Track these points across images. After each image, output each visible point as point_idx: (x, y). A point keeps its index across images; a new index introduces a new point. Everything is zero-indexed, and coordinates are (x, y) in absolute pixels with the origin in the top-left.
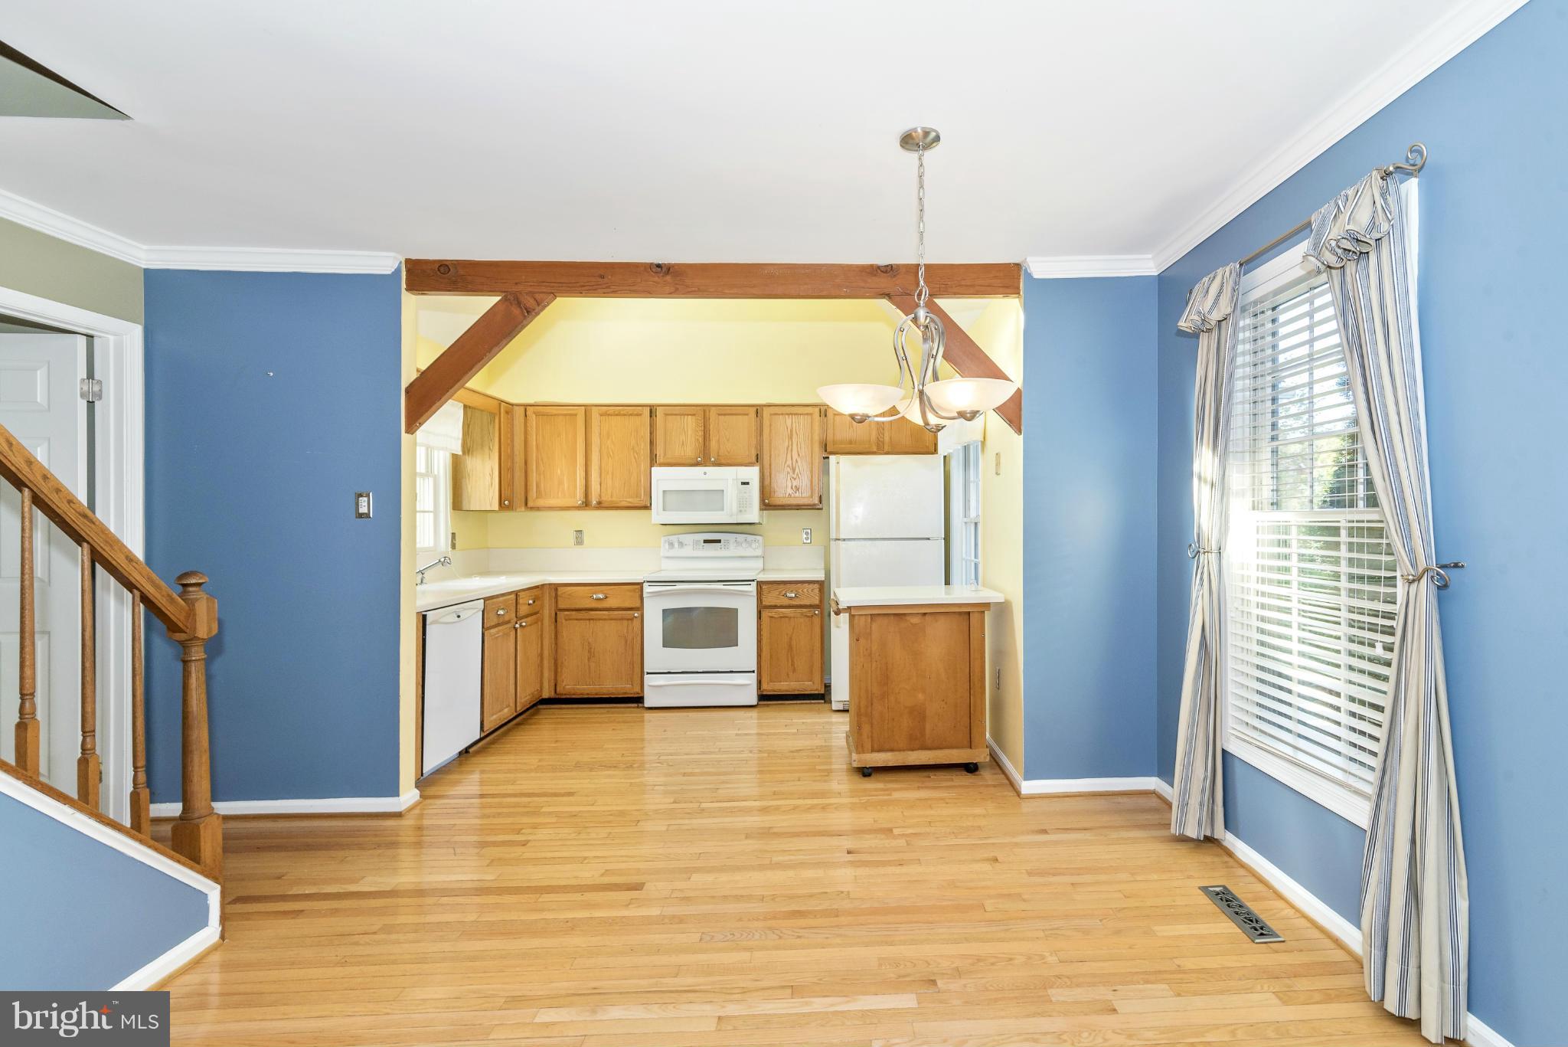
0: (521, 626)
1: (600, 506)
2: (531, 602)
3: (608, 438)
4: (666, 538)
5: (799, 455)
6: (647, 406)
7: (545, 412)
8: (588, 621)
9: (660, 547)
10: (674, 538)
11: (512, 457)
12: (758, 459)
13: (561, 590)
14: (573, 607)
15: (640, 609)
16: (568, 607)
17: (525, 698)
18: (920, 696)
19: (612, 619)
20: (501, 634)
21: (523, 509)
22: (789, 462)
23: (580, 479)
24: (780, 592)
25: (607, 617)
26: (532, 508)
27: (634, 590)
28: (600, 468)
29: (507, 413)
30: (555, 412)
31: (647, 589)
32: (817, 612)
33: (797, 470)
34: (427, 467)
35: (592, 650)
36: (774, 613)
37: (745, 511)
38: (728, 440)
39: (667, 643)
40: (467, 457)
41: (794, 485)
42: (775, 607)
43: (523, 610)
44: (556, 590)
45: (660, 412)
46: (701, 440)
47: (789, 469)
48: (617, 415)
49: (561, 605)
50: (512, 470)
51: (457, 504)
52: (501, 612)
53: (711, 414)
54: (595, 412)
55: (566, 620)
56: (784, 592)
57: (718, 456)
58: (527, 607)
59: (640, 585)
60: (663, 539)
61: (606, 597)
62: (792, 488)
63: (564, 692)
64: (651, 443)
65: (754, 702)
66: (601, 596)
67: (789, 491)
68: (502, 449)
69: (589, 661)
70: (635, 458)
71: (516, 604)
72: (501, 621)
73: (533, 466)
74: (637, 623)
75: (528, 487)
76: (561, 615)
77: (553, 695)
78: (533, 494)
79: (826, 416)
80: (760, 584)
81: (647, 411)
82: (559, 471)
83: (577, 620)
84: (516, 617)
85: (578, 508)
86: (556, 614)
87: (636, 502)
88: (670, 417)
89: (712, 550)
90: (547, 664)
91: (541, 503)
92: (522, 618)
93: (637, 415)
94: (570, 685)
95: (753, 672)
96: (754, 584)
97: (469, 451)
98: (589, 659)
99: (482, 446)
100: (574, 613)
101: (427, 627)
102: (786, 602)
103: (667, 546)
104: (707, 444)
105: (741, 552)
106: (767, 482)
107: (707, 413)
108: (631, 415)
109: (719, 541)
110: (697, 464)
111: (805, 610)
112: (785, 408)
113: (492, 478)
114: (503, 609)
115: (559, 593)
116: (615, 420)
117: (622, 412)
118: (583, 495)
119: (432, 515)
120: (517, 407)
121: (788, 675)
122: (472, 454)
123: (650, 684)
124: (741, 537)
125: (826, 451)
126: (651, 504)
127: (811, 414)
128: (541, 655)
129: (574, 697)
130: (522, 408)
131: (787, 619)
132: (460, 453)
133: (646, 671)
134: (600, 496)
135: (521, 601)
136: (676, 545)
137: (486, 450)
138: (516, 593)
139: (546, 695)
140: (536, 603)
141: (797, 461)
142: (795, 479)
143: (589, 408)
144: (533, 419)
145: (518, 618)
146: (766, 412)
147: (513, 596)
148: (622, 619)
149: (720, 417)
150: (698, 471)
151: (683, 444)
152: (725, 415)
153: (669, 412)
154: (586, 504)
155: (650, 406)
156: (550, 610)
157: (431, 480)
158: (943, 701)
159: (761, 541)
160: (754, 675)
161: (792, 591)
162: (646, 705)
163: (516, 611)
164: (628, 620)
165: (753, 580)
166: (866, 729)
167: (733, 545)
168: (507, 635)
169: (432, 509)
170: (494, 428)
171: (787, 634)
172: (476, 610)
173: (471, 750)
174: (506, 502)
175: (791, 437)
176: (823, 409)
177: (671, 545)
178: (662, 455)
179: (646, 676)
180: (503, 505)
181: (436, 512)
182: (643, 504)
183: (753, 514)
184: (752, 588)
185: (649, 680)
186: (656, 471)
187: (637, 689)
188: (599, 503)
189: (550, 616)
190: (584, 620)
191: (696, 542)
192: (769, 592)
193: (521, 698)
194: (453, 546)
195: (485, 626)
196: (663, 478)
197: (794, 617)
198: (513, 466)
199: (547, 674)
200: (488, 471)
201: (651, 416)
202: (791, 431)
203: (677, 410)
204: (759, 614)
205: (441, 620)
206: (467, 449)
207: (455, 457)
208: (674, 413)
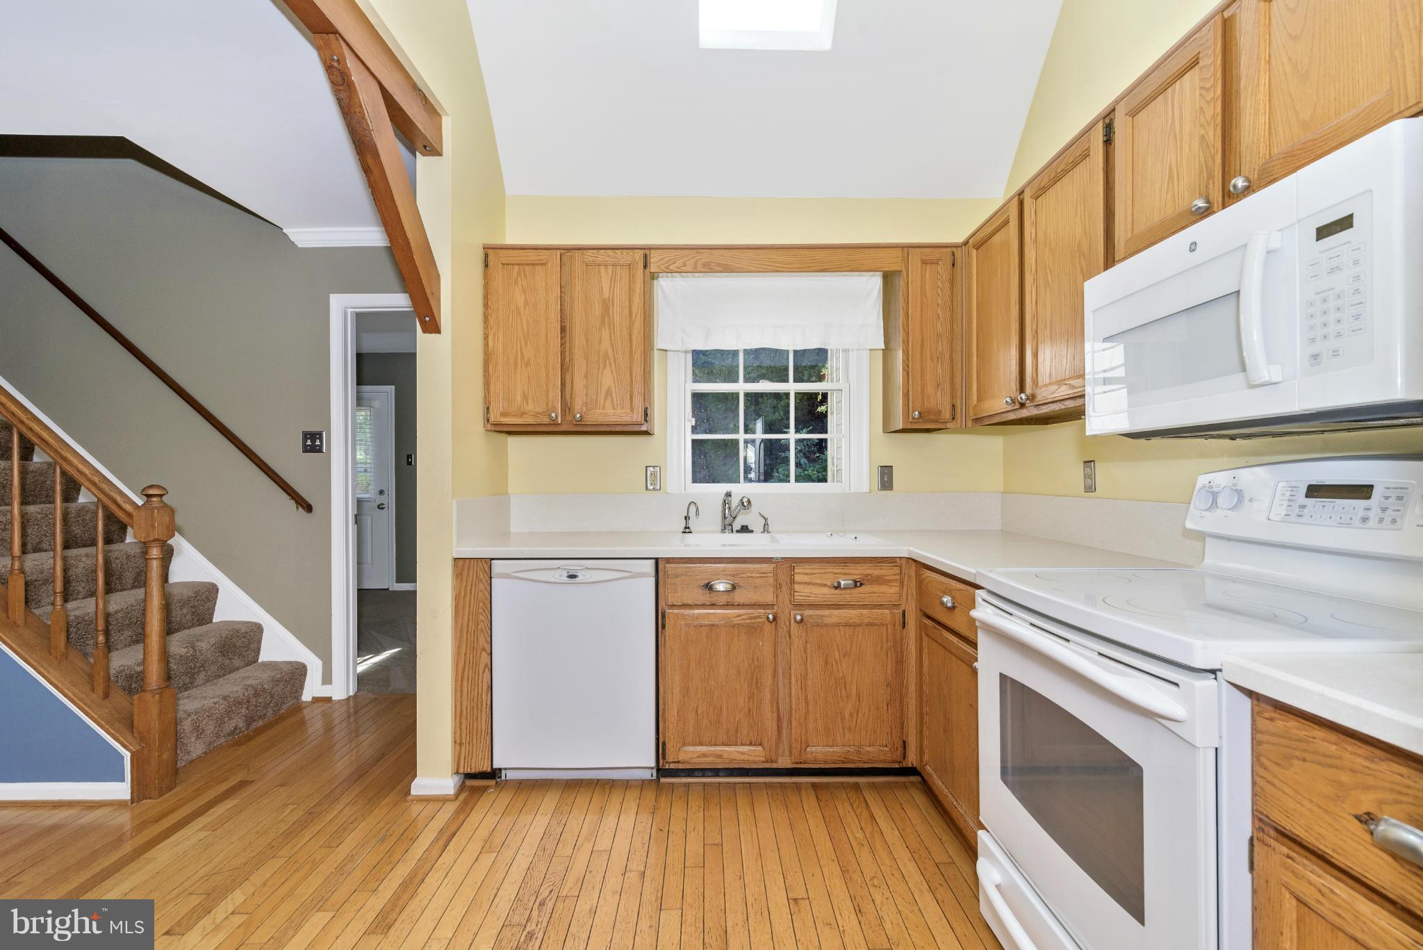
2: (846, 584)
7: (982, 238)
8: (942, 649)
9: (1190, 503)
14: (929, 611)
16: (925, 609)
19: (962, 661)
20: (720, 621)
21: (971, 423)
23: (1015, 351)
25: (957, 653)
26: (976, 421)
28: (1035, 318)
29: (931, 262)
30: (990, 231)
31: (978, 608)
35: (947, 714)
48: (1055, 181)
54: (1027, 198)
61: (954, 607)
64: (1107, 212)
66: (949, 601)
72: (720, 600)
78: (974, 394)
81: (1097, 136)
82: (996, 344)
83: (933, 640)
88: (1142, 115)
91: (980, 409)
93: (1084, 157)
98: (944, 729)
100: (930, 624)
104: (1229, 134)
108: (1074, 163)
109: (1364, 491)
115: (920, 579)
116: (1053, 195)
117: (1060, 171)
118: (1017, 386)
132: (882, 346)
134: (1035, 381)
136: (1223, 500)
140: (868, 588)
143: (1023, 194)
144: (974, 259)
147: (765, 567)
148: (970, 665)
153: (1139, 100)
154: (1020, 405)
156: (916, 607)
172: (629, 574)
174: (915, 414)
180: (911, 420)
183: (1378, 361)
188: (1031, 397)
190: (939, 644)
193: (805, 743)
194: (885, 486)
201: (1106, 141)
203: (1154, 81)
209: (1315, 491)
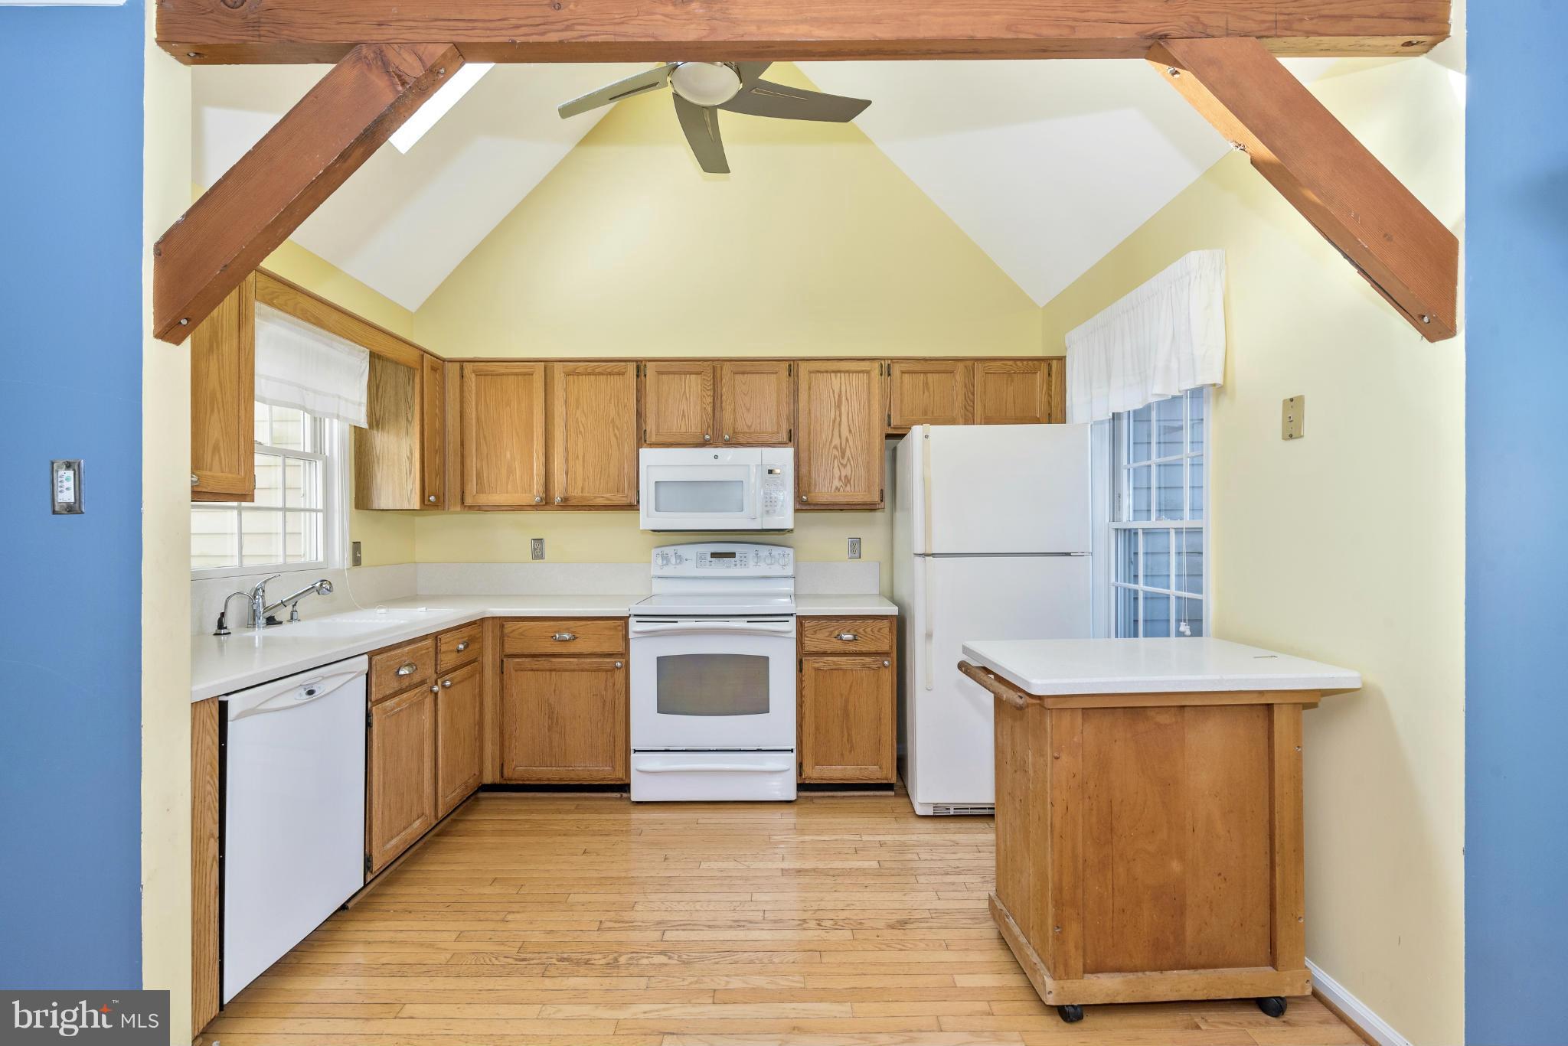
0: (443, 686)
1: (567, 505)
2: (461, 647)
3: (577, 408)
4: (659, 550)
5: (850, 431)
6: (633, 361)
7: (489, 370)
8: (548, 673)
9: (650, 562)
10: (670, 550)
11: (443, 431)
12: (791, 438)
13: (509, 627)
14: (526, 652)
15: (625, 654)
16: (518, 651)
17: (450, 796)
18: (1176, 866)
19: (582, 670)
20: (405, 705)
21: (458, 508)
22: (836, 441)
23: (538, 466)
24: (832, 632)
25: (576, 667)
26: (471, 507)
27: (615, 628)
28: (567, 450)
29: (434, 369)
30: (503, 370)
31: (634, 626)
32: (886, 663)
33: (848, 453)
34: (314, 444)
35: (555, 716)
36: (820, 663)
37: (775, 511)
38: (748, 410)
39: (662, 708)
40: (375, 432)
41: (843, 474)
42: (825, 654)
43: (448, 660)
44: (502, 626)
45: (651, 370)
46: (709, 409)
47: (836, 453)
48: (589, 374)
49: (509, 650)
50: (442, 451)
51: (362, 498)
52: (403, 672)
53: (724, 372)
54: (558, 371)
55: (516, 671)
56: (837, 633)
57: (734, 432)
58: (454, 655)
59: (625, 619)
60: (654, 552)
61: (575, 638)
62: (840, 479)
63: (516, 776)
64: (639, 414)
65: (791, 794)
66: (567, 636)
67: (837, 483)
68: (426, 421)
69: (549, 730)
70: (615, 435)
71: (436, 653)
72: (406, 683)
73: (471, 447)
74: (619, 676)
75: (465, 478)
76: (510, 664)
77: (498, 780)
78: (472, 487)
79: (889, 375)
80: (801, 620)
81: (632, 369)
82: (508, 455)
83: (532, 670)
84: (436, 673)
85: (536, 507)
86: (502, 661)
87: (618, 499)
88: (665, 378)
89: (721, 568)
90: (490, 735)
91: (484, 499)
92: (448, 672)
93: (619, 374)
94: (521, 768)
95: (792, 751)
96: (793, 620)
97: (377, 425)
98: (549, 729)
99: (397, 416)
100: (528, 660)
101: (230, 724)
102: (838, 646)
103: (660, 561)
104: (718, 414)
105: (763, 569)
106: (804, 470)
107: (719, 371)
108: (610, 374)
109: (732, 555)
110: (704, 444)
111: (868, 659)
112: (830, 363)
113: (411, 463)
114: (408, 665)
115: (506, 631)
116: (587, 382)
117: (597, 370)
118: (541, 489)
119: (320, 515)
120: (450, 364)
121: (842, 755)
122: (383, 429)
123: (638, 768)
124: (764, 550)
125: (889, 425)
126: (638, 502)
127: (868, 372)
128: (481, 724)
129: (527, 782)
130: (458, 365)
131: (841, 672)
132: (365, 426)
133: (632, 748)
134: (566, 490)
135: (444, 648)
136: (673, 560)
137: (404, 423)
138: (436, 636)
139: (489, 778)
140: (470, 648)
141: (847, 440)
142: (845, 466)
143: (550, 364)
144: (471, 380)
145: (440, 675)
146: (803, 368)
147: (429, 642)
148: (598, 670)
149: (737, 376)
150: (708, 452)
151: (683, 415)
152: (743, 373)
153: (664, 370)
154: (546, 503)
155: (637, 361)
156: (493, 655)
157: (320, 464)
158: (1220, 874)
159: (791, 555)
160: (793, 755)
161: (849, 631)
162: (634, 798)
163: (436, 665)
164: (607, 671)
165: (792, 615)
166: (1074, 930)
167: (753, 562)
168: (420, 704)
169: (320, 506)
170: (413, 388)
171: (841, 695)
172: (352, 675)
173: (350, 905)
174: (432, 498)
175: (839, 406)
176: (885, 364)
177: (665, 558)
178: (654, 433)
179: (633, 755)
180: (426, 503)
181: (327, 510)
182: (625, 501)
183: (785, 517)
184: (791, 626)
185: (638, 762)
186: (644, 452)
187: (620, 774)
188: (565, 500)
189: (493, 665)
190: (542, 670)
191: (701, 558)
192: (815, 632)
193: (445, 796)
194: (357, 561)
195: (374, 697)
196: (656, 464)
197: (852, 670)
198: (444, 448)
199: (490, 749)
200: (405, 453)
201: (638, 376)
202: (840, 395)
203: (676, 366)
204: (800, 663)
205: (262, 707)
206: (375, 420)
207: (357, 430)
208: (671, 370)
209: (714, 555)
